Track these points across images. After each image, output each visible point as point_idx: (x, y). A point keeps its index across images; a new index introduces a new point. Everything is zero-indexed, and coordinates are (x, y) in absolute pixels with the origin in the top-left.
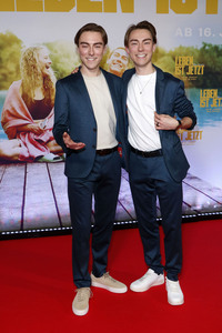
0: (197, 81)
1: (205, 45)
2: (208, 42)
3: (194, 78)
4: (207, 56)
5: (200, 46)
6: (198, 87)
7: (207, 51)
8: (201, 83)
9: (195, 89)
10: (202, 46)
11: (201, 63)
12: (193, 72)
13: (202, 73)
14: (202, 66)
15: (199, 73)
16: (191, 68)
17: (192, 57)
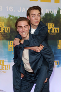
0: (6, 36)
1: (10, 16)
2: (12, 15)
3: (5, 35)
4: (11, 22)
5: (7, 17)
6: (7, 39)
7: (11, 20)
8: (9, 37)
9: (5, 41)
10: (8, 16)
11: (8, 26)
12: (4, 31)
13: (9, 32)
14: (9, 28)
15: (7, 32)
16: (3, 29)
17: (3, 22)
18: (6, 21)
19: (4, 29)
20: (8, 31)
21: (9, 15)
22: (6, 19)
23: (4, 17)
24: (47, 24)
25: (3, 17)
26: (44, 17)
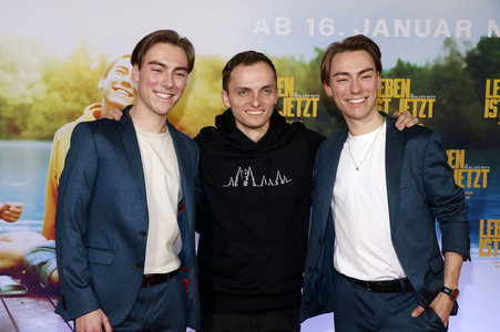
11: (311, 93)
12: (294, 111)
13: (315, 115)
14: (316, 100)
15: (306, 115)
16: (290, 103)
17: (292, 79)
18: (302, 74)
19: (295, 103)
20: (310, 111)
21: (317, 49)
22: (303, 65)
23: (298, 59)
24: (488, 81)
25: (293, 58)
26: (477, 52)
